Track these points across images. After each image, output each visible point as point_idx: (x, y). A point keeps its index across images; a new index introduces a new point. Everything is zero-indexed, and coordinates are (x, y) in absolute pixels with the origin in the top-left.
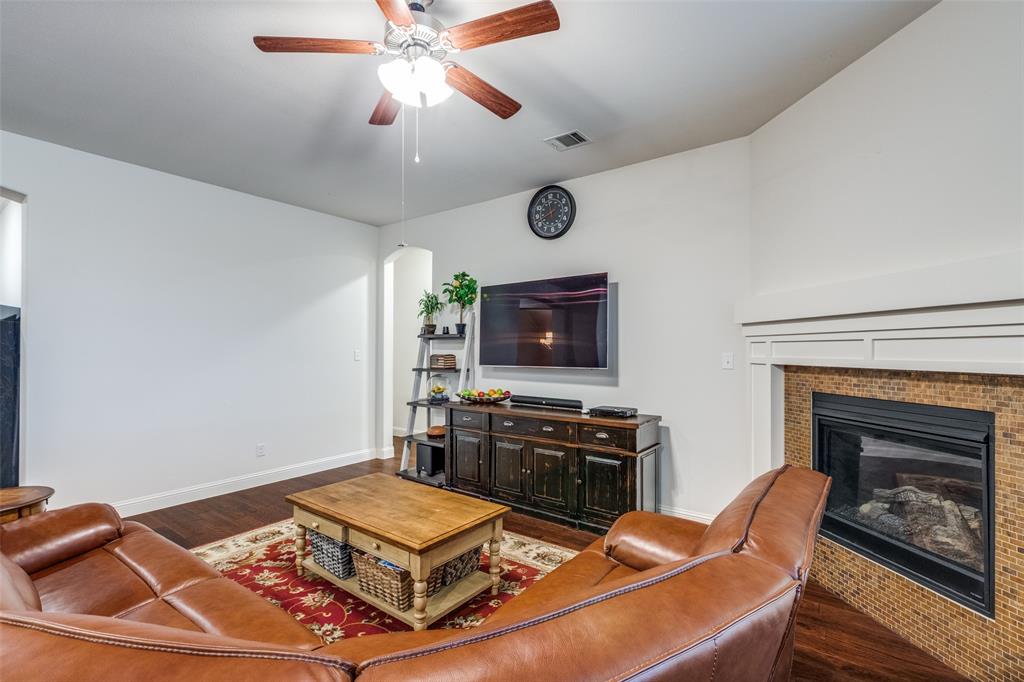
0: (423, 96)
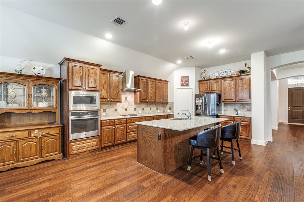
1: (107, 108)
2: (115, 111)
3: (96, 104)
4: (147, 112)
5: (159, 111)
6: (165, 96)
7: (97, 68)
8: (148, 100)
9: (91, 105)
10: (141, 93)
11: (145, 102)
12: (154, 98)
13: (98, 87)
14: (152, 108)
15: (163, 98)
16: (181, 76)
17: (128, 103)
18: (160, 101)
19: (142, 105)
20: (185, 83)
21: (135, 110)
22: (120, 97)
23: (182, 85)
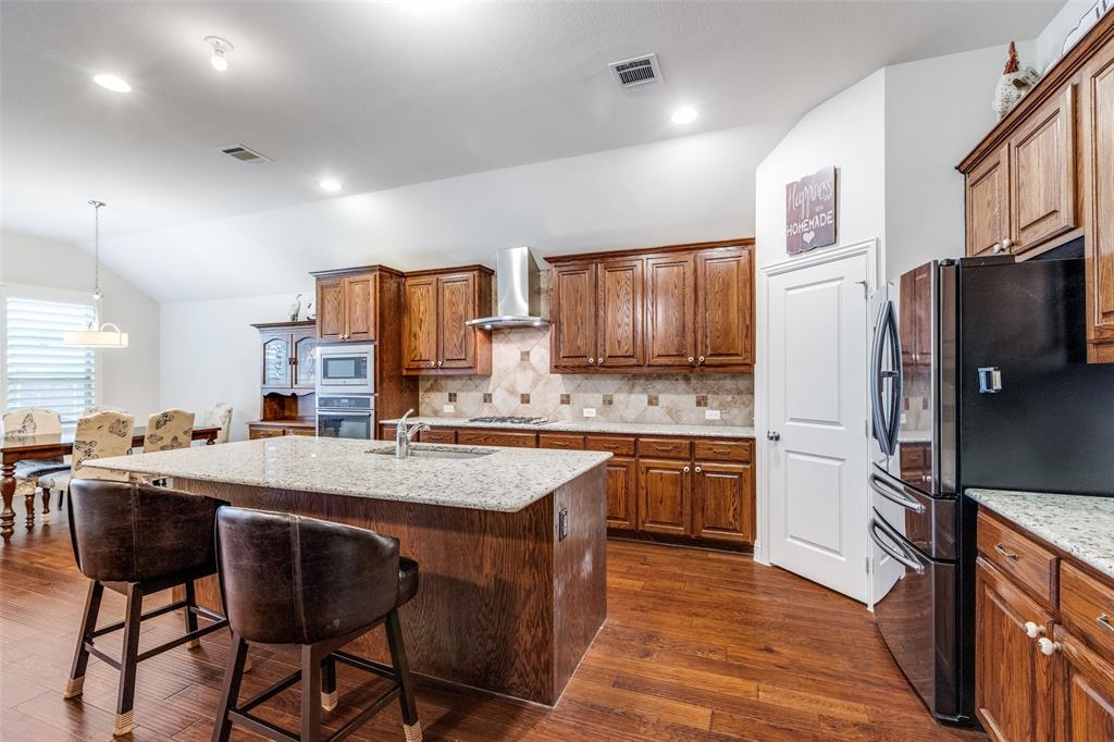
1: (459, 390)
2: (485, 401)
3: (363, 376)
4: (631, 414)
5: (712, 414)
6: (726, 333)
7: (370, 277)
8: (591, 360)
9: (357, 381)
10: (559, 330)
11: (579, 367)
12: (639, 349)
13: (372, 330)
14: (661, 397)
15: (702, 342)
16: (789, 187)
17: (530, 374)
18: (678, 359)
19: (602, 382)
20: (811, 223)
21: (566, 400)
22: (471, 353)
23: (796, 246)
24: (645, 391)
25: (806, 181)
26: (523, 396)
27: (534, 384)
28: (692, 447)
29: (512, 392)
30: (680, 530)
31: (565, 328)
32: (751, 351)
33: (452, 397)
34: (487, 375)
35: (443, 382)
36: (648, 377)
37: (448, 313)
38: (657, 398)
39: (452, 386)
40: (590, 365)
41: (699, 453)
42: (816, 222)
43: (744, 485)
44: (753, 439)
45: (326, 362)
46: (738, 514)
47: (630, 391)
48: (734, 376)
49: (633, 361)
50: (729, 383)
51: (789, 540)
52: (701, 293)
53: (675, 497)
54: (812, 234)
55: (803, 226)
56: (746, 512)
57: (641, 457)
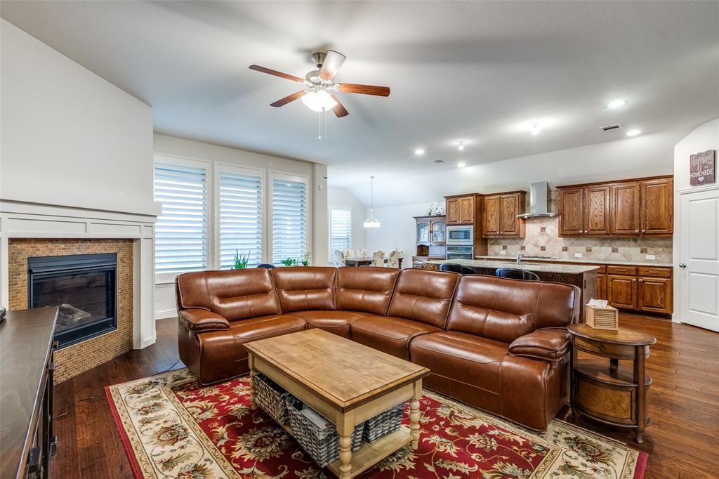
0: (323, 108)
1: (508, 244)
2: (522, 249)
3: (469, 238)
4: (601, 256)
5: (650, 257)
6: (658, 218)
7: (472, 198)
8: (581, 232)
9: (466, 240)
10: (563, 218)
11: (574, 234)
12: (608, 227)
13: (472, 219)
14: (619, 248)
15: (644, 223)
16: (692, 156)
17: (546, 237)
18: (629, 231)
19: (585, 241)
20: (703, 173)
21: (565, 249)
22: (517, 228)
23: (694, 182)
24: (610, 246)
25: (700, 155)
26: (542, 247)
27: (548, 242)
28: (637, 270)
29: (536, 245)
30: (631, 307)
31: (567, 217)
32: (671, 227)
33: (505, 248)
34: (523, 239)
35: (500, 241)
36: (612, 239)
37: (505, 211)
38: (617, 249)
39: (504, 243)
40: (580, 234)
41: (641, 273)
42: (705, 173)
43: (667, 288)
44: (672, 267)
45: (451, 232)
46: (663, 301)
47: (602, 245)
48: (663, 239)
49: (604, 232)
50: (661, 242)
51: (691, 311)
52: (643, 201)
53: (628, 292)
54: (703, 178)
55: (698, 174)
56: (668, 300)
57: (609, 274)
